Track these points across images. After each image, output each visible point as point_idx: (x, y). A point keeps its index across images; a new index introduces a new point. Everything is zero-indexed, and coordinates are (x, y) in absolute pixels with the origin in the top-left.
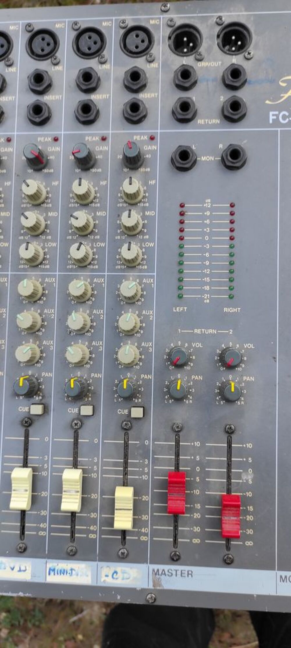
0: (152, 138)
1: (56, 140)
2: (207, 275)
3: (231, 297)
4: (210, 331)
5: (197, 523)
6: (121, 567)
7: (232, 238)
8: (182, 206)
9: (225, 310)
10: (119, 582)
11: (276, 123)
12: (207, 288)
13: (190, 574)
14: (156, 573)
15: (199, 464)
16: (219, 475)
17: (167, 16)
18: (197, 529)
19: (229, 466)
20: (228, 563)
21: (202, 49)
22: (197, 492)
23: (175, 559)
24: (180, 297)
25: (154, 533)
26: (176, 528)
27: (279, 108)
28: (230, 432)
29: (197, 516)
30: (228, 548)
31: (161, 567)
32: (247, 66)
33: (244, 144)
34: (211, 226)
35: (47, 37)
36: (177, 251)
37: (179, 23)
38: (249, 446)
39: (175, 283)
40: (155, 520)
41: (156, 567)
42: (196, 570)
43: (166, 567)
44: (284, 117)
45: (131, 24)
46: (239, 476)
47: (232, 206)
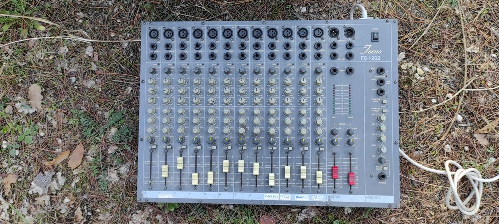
0: (324, 64)
1: (293, 64)
2: (342, 107)
3: (350, 114)
4: (344, 124)
5: (341, 181)
6: (318, 195)
7: (350, 96)
8: (334, 85)
9: (348, 118)
10: (318, 200)
11: (363, 60)
12: (342, 111)
13: (339, 196)
14: (329, 197)
15: (341, 164)
16: (348, 167)
17: (328, 25)
18: (341, 183)
19: (351, 165)
20: (351, 193)
21: (340, 36)
22: (341, 172)
23: (334, 192)
24: (334, 114)
25: (328, 185)
26: (335, 183)
27: (364, 55)
28: (350, 154)
29: (341, 179)
30: (351, 189)
31: (330, 195)
32: (353, 42)
33: (353, 67)
34: (343, 92)
35: (289, 31)
36: (333, 100)
37: (332, 27)
38: (357, 158)
39: (332, 110)
40: (328, 181)
41: (329, 195)
42: (341, 195)
43: (332, 195)
44: (366, 58)
45: (316, 27)
46: (354, 168)
47: (350, 85)
